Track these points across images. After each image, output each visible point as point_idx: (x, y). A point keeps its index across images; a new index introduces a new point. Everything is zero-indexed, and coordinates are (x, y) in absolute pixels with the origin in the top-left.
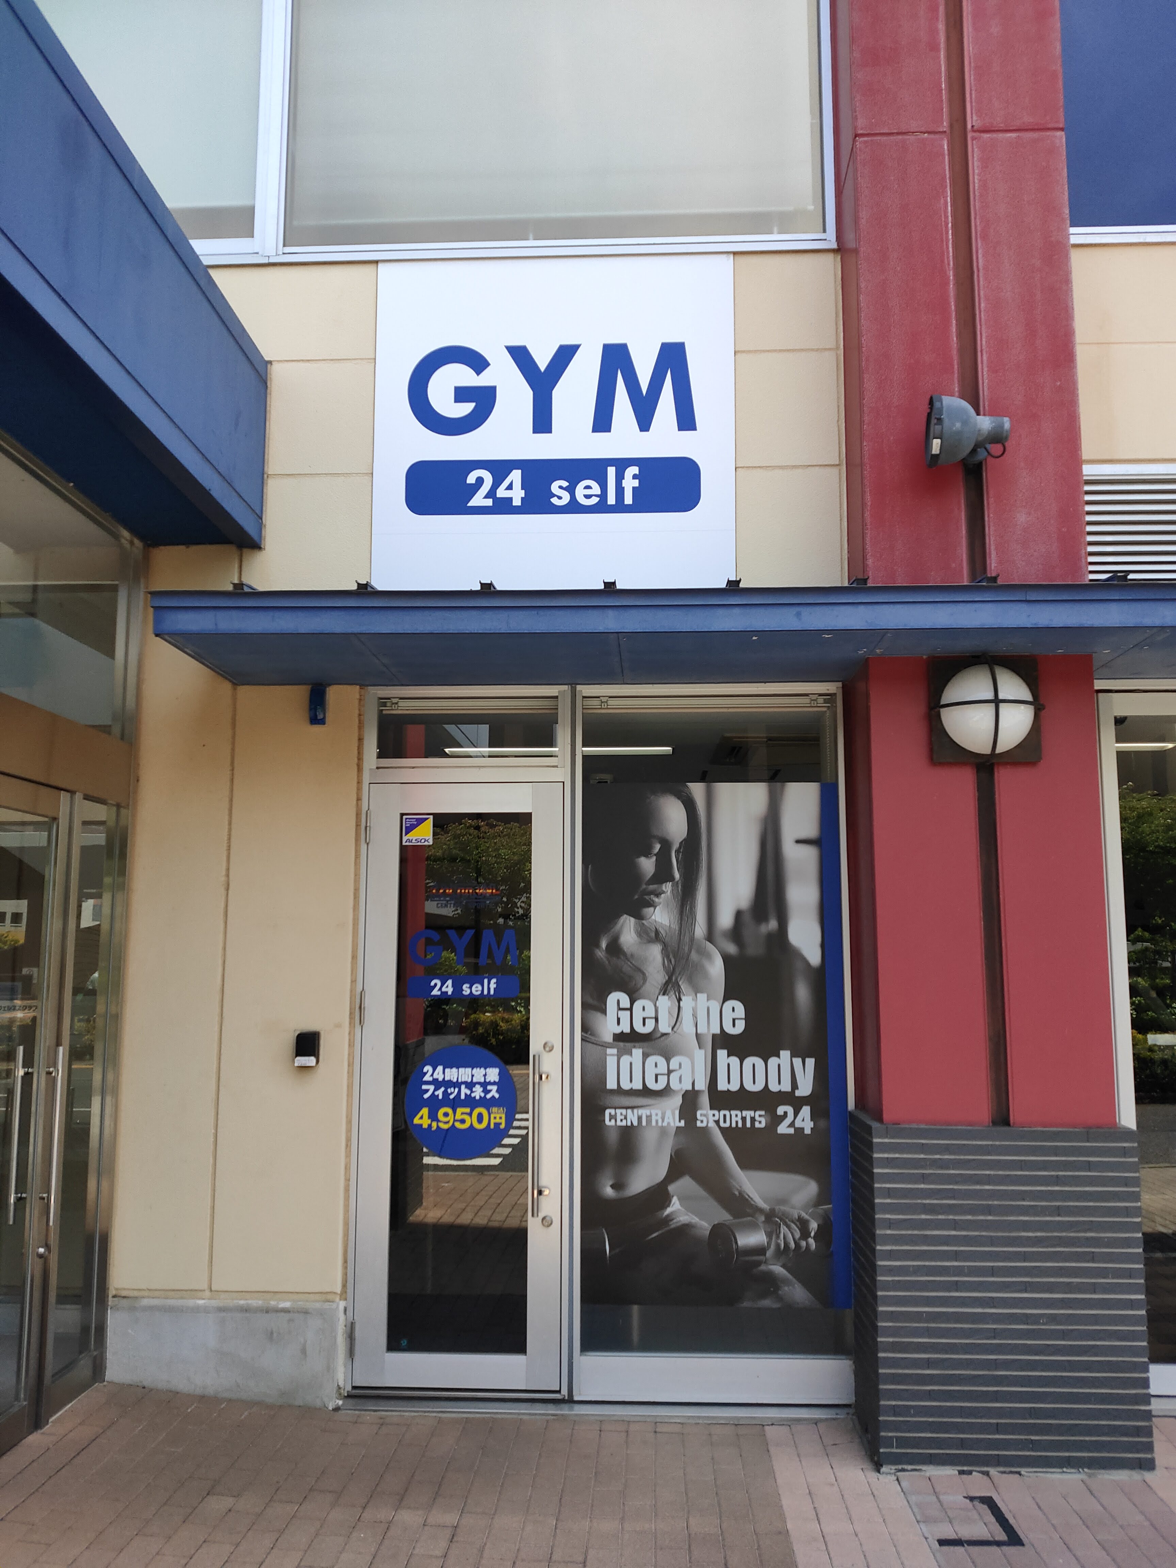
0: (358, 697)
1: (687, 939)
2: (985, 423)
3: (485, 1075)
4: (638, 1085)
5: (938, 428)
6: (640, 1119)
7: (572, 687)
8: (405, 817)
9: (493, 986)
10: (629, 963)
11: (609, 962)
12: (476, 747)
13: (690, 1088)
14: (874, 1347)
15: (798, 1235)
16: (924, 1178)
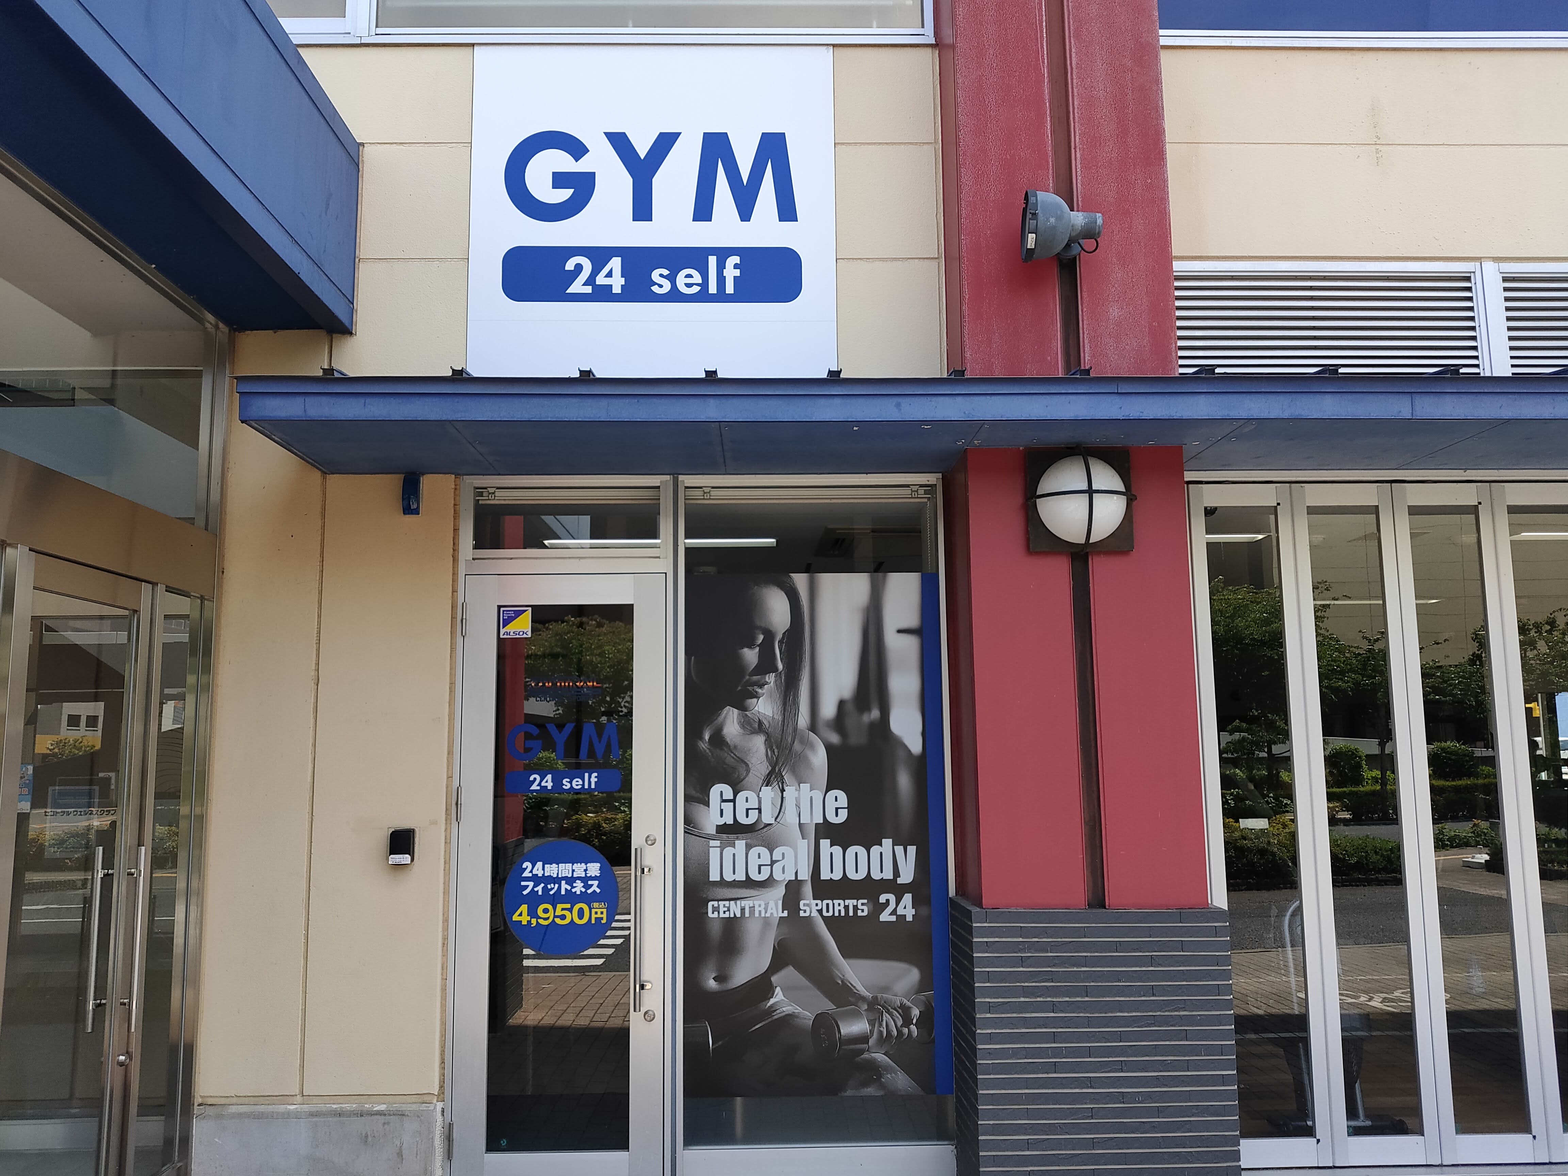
0: (453, 486)
1: (790, 730)
2: (1078, 219)
3: (586, 870)
4: (741, 876)
5: (1033, 222)
6: (743, 910)
7: (674, 477)
8: (502, 609)
9: (594, 780)
10: (732, 754)
11: (712, 754)
12: (574, 539)
13: (793, 878)
14: (975, 1130)
15: (900, 1022)
16: (1022, 961)
